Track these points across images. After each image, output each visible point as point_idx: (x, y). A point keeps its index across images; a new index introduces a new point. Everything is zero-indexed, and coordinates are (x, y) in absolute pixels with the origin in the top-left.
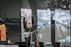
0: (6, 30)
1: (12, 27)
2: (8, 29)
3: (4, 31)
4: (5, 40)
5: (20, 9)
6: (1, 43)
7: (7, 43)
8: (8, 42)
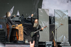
0: (24, 29)
1: (29, 27)
2: (26, 29)
3: (21, 31)
4: (23, 40)
5: (38, 9)
6: (19, 43)
7: (24, 43)
8: (26, 42)
